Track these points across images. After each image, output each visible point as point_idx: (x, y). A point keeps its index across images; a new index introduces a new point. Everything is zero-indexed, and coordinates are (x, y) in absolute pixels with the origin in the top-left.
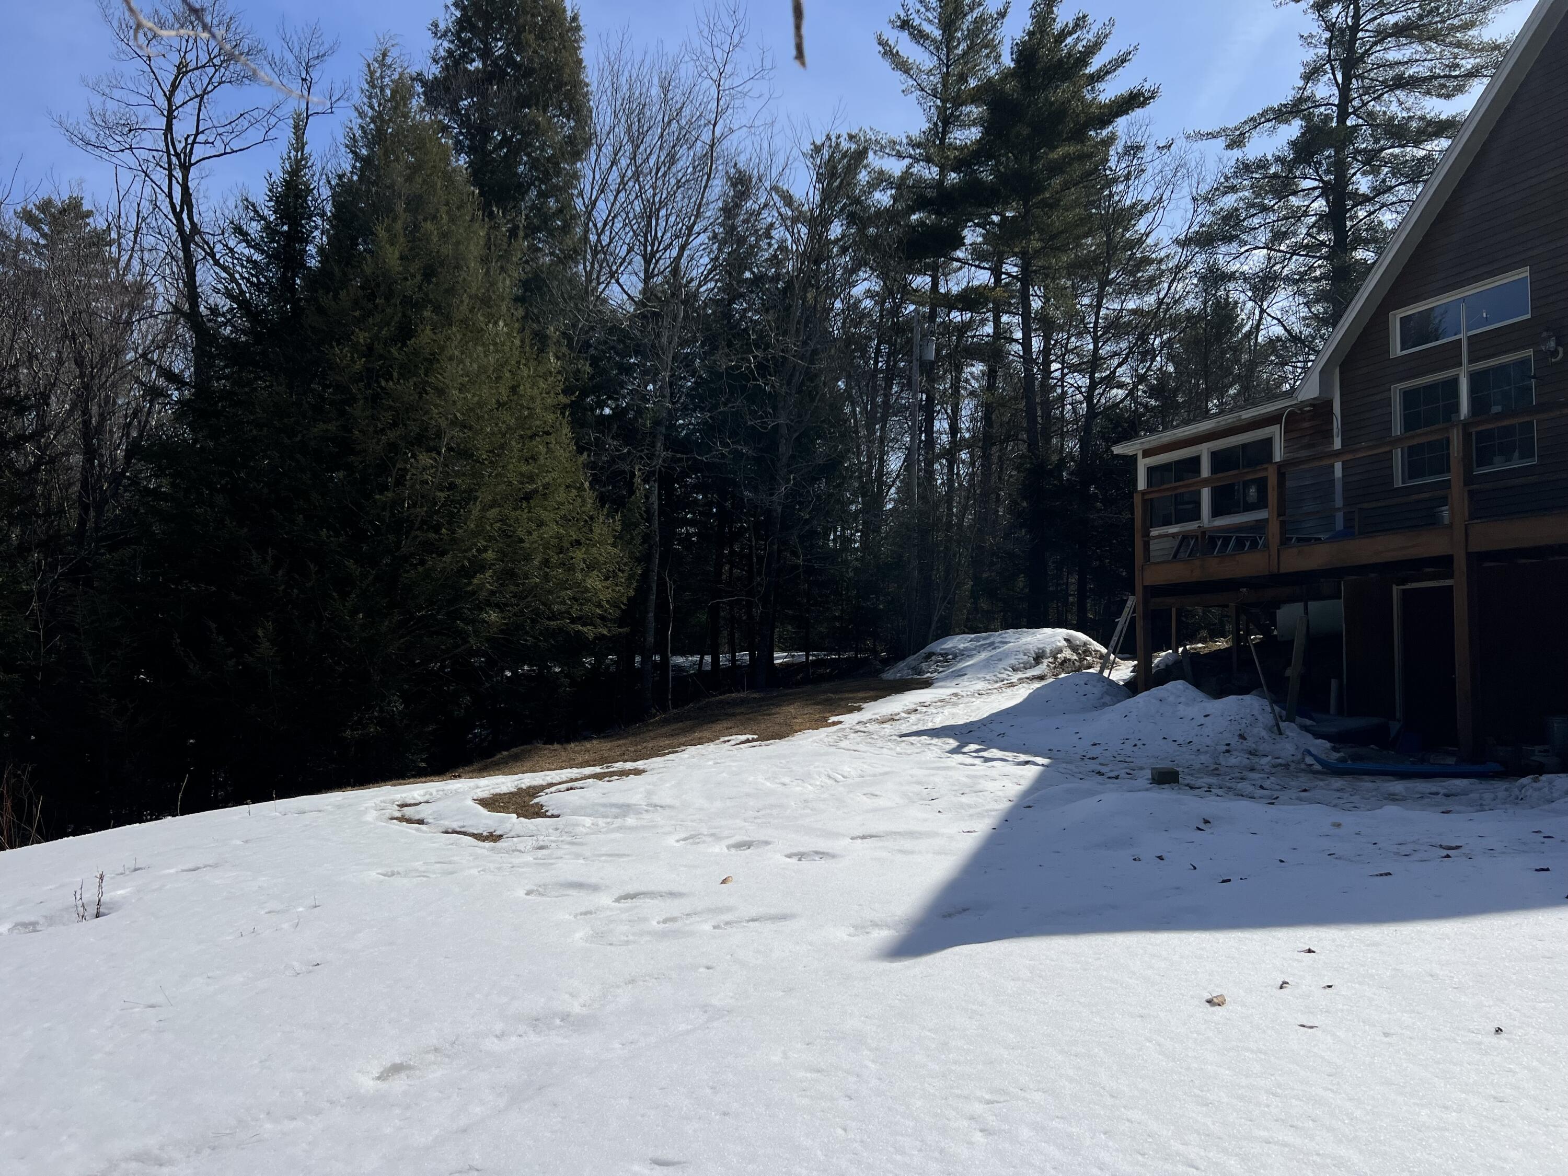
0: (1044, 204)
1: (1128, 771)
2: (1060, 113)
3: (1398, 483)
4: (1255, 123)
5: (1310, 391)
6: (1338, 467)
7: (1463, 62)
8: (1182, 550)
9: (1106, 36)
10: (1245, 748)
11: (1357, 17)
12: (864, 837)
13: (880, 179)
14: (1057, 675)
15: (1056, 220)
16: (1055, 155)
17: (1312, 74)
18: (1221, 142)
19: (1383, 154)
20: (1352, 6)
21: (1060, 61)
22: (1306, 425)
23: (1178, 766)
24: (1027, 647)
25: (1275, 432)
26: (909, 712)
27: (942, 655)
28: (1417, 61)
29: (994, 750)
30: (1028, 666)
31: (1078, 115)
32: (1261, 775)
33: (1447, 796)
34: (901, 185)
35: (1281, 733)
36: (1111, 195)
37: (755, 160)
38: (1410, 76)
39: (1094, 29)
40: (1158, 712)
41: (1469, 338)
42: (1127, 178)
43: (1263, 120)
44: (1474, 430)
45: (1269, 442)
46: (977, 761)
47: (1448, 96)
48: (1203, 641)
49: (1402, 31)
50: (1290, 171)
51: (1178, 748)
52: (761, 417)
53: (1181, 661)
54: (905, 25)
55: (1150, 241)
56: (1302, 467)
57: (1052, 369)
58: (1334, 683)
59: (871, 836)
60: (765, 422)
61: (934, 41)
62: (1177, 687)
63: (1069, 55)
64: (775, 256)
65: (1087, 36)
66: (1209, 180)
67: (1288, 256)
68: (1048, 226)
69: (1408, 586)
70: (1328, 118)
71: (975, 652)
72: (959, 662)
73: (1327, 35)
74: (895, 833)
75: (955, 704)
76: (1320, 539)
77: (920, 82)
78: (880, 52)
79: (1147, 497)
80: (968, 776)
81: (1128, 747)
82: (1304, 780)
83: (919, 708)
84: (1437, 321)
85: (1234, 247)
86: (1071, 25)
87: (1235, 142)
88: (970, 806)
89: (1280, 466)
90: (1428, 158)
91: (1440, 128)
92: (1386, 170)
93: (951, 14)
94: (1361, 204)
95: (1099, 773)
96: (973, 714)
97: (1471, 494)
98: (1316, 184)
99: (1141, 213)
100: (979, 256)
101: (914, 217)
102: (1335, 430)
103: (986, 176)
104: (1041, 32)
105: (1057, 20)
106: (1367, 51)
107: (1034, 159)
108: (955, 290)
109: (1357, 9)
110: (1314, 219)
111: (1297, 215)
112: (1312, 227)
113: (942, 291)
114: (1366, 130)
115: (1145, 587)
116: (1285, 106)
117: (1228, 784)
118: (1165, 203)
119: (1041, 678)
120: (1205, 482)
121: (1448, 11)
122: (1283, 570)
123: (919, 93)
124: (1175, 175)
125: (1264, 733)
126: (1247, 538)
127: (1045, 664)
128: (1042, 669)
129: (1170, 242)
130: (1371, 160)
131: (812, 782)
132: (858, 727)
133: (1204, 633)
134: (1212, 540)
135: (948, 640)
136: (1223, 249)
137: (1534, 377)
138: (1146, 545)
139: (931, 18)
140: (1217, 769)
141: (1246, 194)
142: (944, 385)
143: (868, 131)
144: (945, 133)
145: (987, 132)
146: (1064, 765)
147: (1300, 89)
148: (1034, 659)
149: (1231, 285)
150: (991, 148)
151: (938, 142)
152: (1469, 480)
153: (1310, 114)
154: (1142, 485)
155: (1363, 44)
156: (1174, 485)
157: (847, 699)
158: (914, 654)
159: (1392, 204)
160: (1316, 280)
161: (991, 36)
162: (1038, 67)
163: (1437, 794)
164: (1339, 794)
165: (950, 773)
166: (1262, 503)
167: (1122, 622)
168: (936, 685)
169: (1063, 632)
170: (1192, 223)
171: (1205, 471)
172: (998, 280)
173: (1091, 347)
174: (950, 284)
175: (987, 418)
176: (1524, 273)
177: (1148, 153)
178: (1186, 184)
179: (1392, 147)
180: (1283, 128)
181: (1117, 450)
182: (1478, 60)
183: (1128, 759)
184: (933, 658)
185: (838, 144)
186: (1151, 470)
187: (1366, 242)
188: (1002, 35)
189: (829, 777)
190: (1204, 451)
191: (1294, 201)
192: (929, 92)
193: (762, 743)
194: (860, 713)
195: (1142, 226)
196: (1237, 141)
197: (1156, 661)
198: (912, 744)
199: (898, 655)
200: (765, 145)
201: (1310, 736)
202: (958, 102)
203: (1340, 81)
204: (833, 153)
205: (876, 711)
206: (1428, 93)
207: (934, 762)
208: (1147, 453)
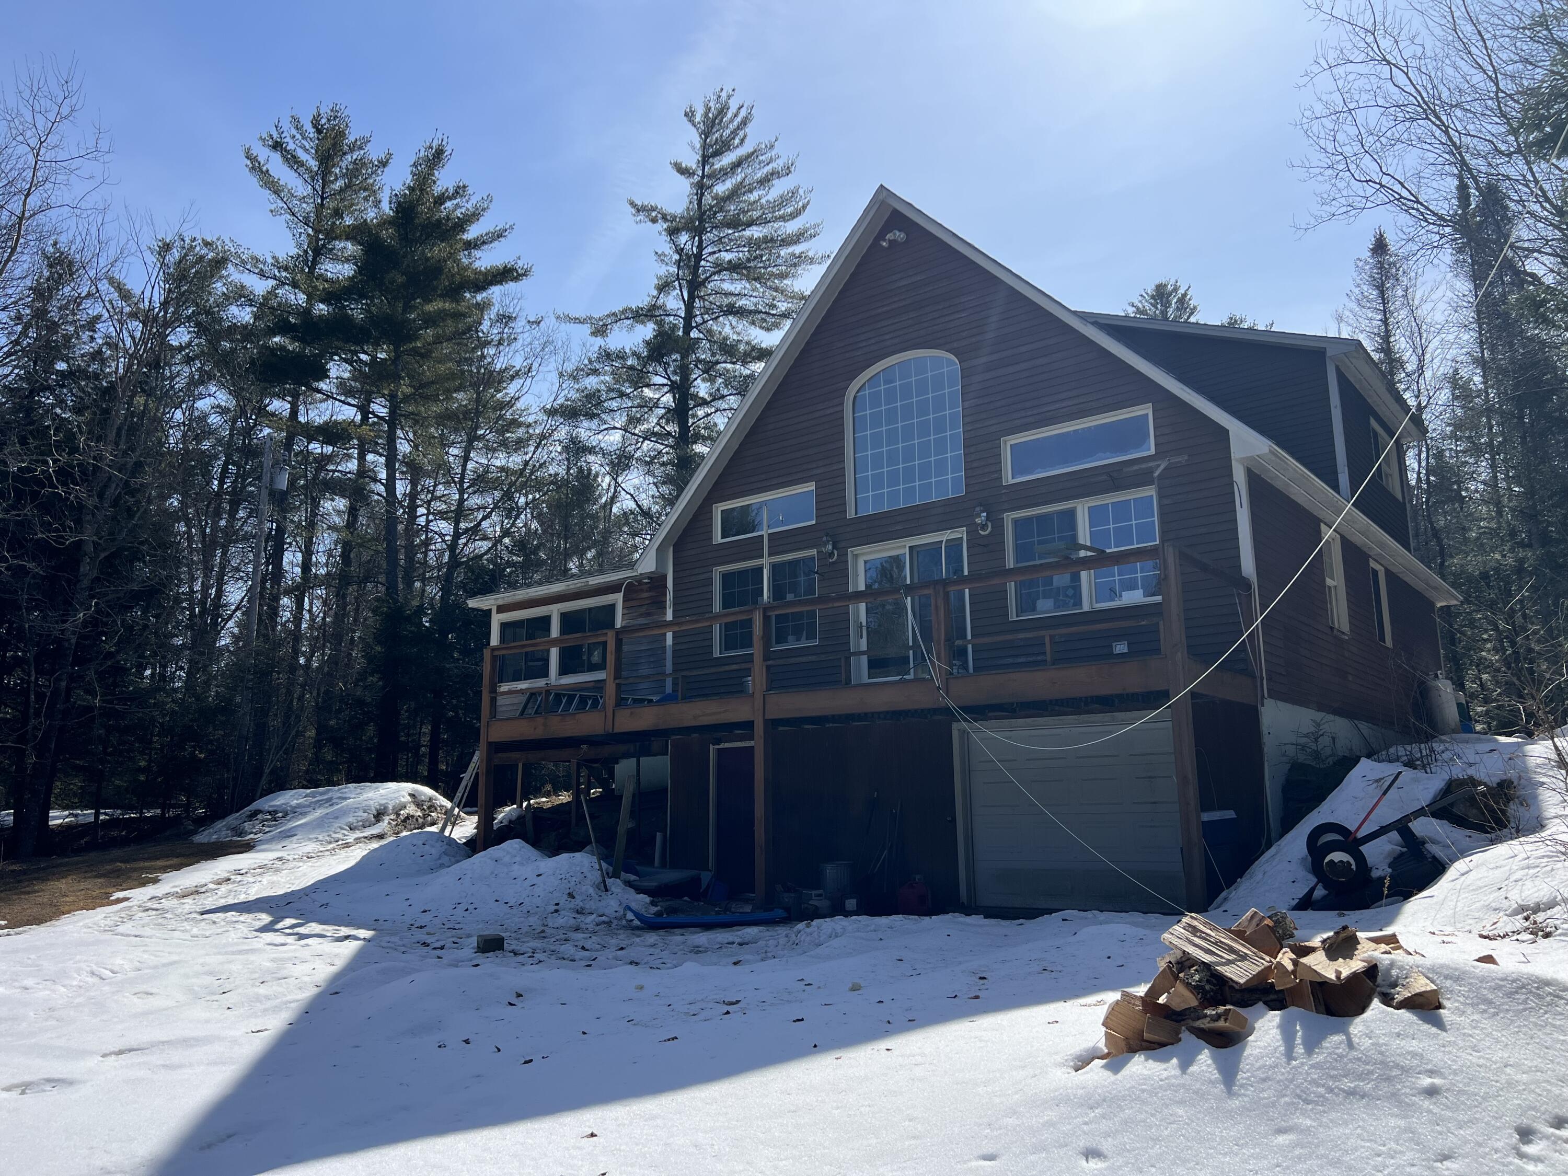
0: (415, 352)
1: (454, 939)
2: (436, 270)
3: (717, 654)
4: (617, 317)
5: (647, 565)
6: (669, 636)
7: (779, 304)
8: (530, 705)
9: (484, 210)
10: (573, 906)
11: (700, 247)
12: (120, 1052)
13: (240, 295)
14: (398, 833)
15: (427, 370)
16: (430, 308)
17: (664, 287)
18: (586, 329)
19: (718, 367)
20: (697, 238)
21: (439, 221)
22: (645, 595)
23: (506, 930)
24: (367, 803)
25: (618, 598)
26: (219, 883)
27: (270, 813)
28: (745, 295)
29: (313, 924)
30: (367, 824)
31: (453, 275)
32: (585, 935)
33: (741, 944)
34: (264, 306)
35: (607, 890)
36: (483, 357)
37: (78, 244)
38: (740, 307)
39: (473, 201)
40: (492, 873)
41: (769, 534)
42: (500, 343)
43: (623, 317)
44: (773, 614)
45: (612, 608)
46: (290, 939)
47: (768, 330)
48: (548, 795)
49: (734, 267)
50: (644, 366)
51: (509, 910)
52: (57, 530)
53: (524, 817)
54: (277, 146)
55: (520, 405)
56: (637, 634)
57: (418, 514)
58: (659, 836)
59: (130, 1050)
60: (62, 537)
61: (309, 170)
62: (514, 845)
63: (448, 218)
64: (99, 352)
65: (466, 205)
66: (573, 361)
67: (641, 440)
68: (419, 374)
69: (721, 746)
70: (675, 327)
71: (309, 809)
72: (289, 821)
73: (677, 257)
74: (163, 1043)
75: (278, 870)
76: (651, 701)
77: (291, 206)
78: (247, 166)
79: (496, 653)
80: (273, 960)
81: (460, 910)
82: (623, 938)
83: (232, 877)
84: (754, 514)
85: (594, 424)
86: (451, 191)
87: (599, 331)
88: (268, 998)
89: (618, 633)
90: (752, 376)
91: (763, 354)
92: (721, 380)
93: (329, 149)
94: (700, 405)
95: (425, 944)
96: (297, 882)
97: (768, 667)
98: (665, 381)
99: (512, 378)
100: (345, 389)
101: (277, 339)
102: (668, 602)
103: (356, 311)
104: (421, 190)
105: (438, 183)
106: (707, 278)
107: (407, 308)
108: (319, 421)
109: (701, 241)
110: (663, 411)
111: (651, 405)
112: (661, 418)
113: (302, 419)
114: (705, 344)
115: (490, 744)
116: (642, 309)
117: (553, 948)
118: (534, 373)
119: (381, 837)
120: (554, 642)
121: (769, 260)
122: (617, 730)
123: (289, 217)
124: (543, 349)
125: (591, 891)
126: (589, 697)
127: (386, 821)
128: (384, 826)
129: (538, 409)
130: (709, 369)
131: (67, 982)
132: (149, 904)
133: (549, 787)
134: (558, 697)
135: (278, 796)
136: (586, 424)
137: (816, 573)
138: (493, 701)
139: (307, 147)
140: (543, 931)
141: (607, 378)
142: (299, 516)
143: (227, 241)
144: (315, 262)
145: (360, 270)
146: (387, 939)
147: (654, 297)
148: (375, 817)
149: (591, 458)
150: (363, 287)
151: (307, 270)
152: (767, 656)
153: (662, 320)
154: (495, 640)
155: (705, 272)
156: (525, 642)
157: (143, 870)
158: (237, 811)
159: (725, 410)
160: (663, 464)
161: (371, 181)
162: (417, 221)
163: (733, 943)
164: (652, 950)
165: (252, 957)
166: (601, 666)
167: (467, 777)
168: (258, 848)
169: (409, 787)
170: (557, 396)
171: (555, 632)
172: (365, 418)
173: (457, 496)
174: (312, 414)
175: (345, 556)
176: (811, 487)
177: (519, 325)
178: (552, 360)
179: (725, 362)
180: (639, 328)
181: (472, 603)
182: (790, 305)
183: (457, 926)
184: (259, 816)
185: (192, 248)
186: (504, 626)
187: (704, 439)
188: (383, 182)
189: (93, 973)
190: (555, 611)
191: (647, 392)
192: (301, 218)
193: (12, 931)
194: (155, 886)
195: (512, 389)
196: (600, 330)
197: (500, 816)
198: (214, 922)
199: (217, 813)
200: (94, 230)
201: (632, 890)
202: (332, 235)
203: (686, 299)
204: (186, 255)
205: (177, 883)
206: (753, 323)
207: (237, 944)
208: (501, 610)
